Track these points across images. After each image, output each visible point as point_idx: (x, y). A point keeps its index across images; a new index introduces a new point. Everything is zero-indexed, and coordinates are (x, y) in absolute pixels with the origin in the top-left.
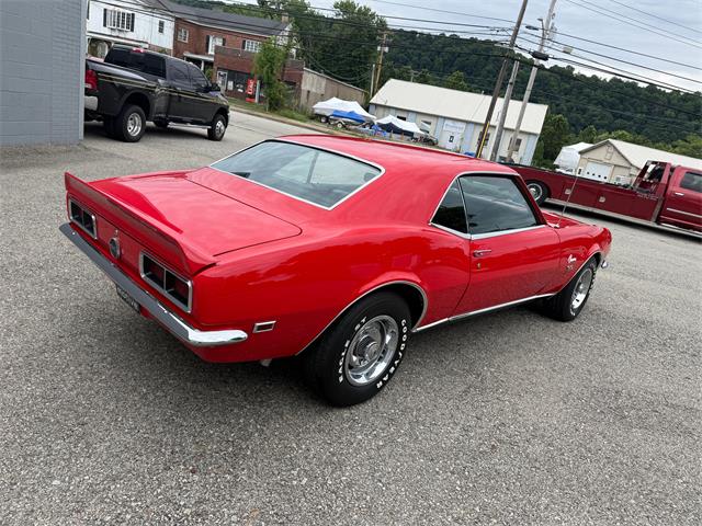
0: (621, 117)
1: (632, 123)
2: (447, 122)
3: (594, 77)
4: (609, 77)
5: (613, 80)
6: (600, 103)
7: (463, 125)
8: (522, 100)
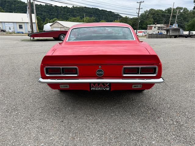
0: (52, 15)
1: (54, 16)
2: (6, 23)
3: (40, 4)
4: (44, 4)
5: (46, 5)
6: (45, 12)
7: (12, 24)
8: (26, 13)
